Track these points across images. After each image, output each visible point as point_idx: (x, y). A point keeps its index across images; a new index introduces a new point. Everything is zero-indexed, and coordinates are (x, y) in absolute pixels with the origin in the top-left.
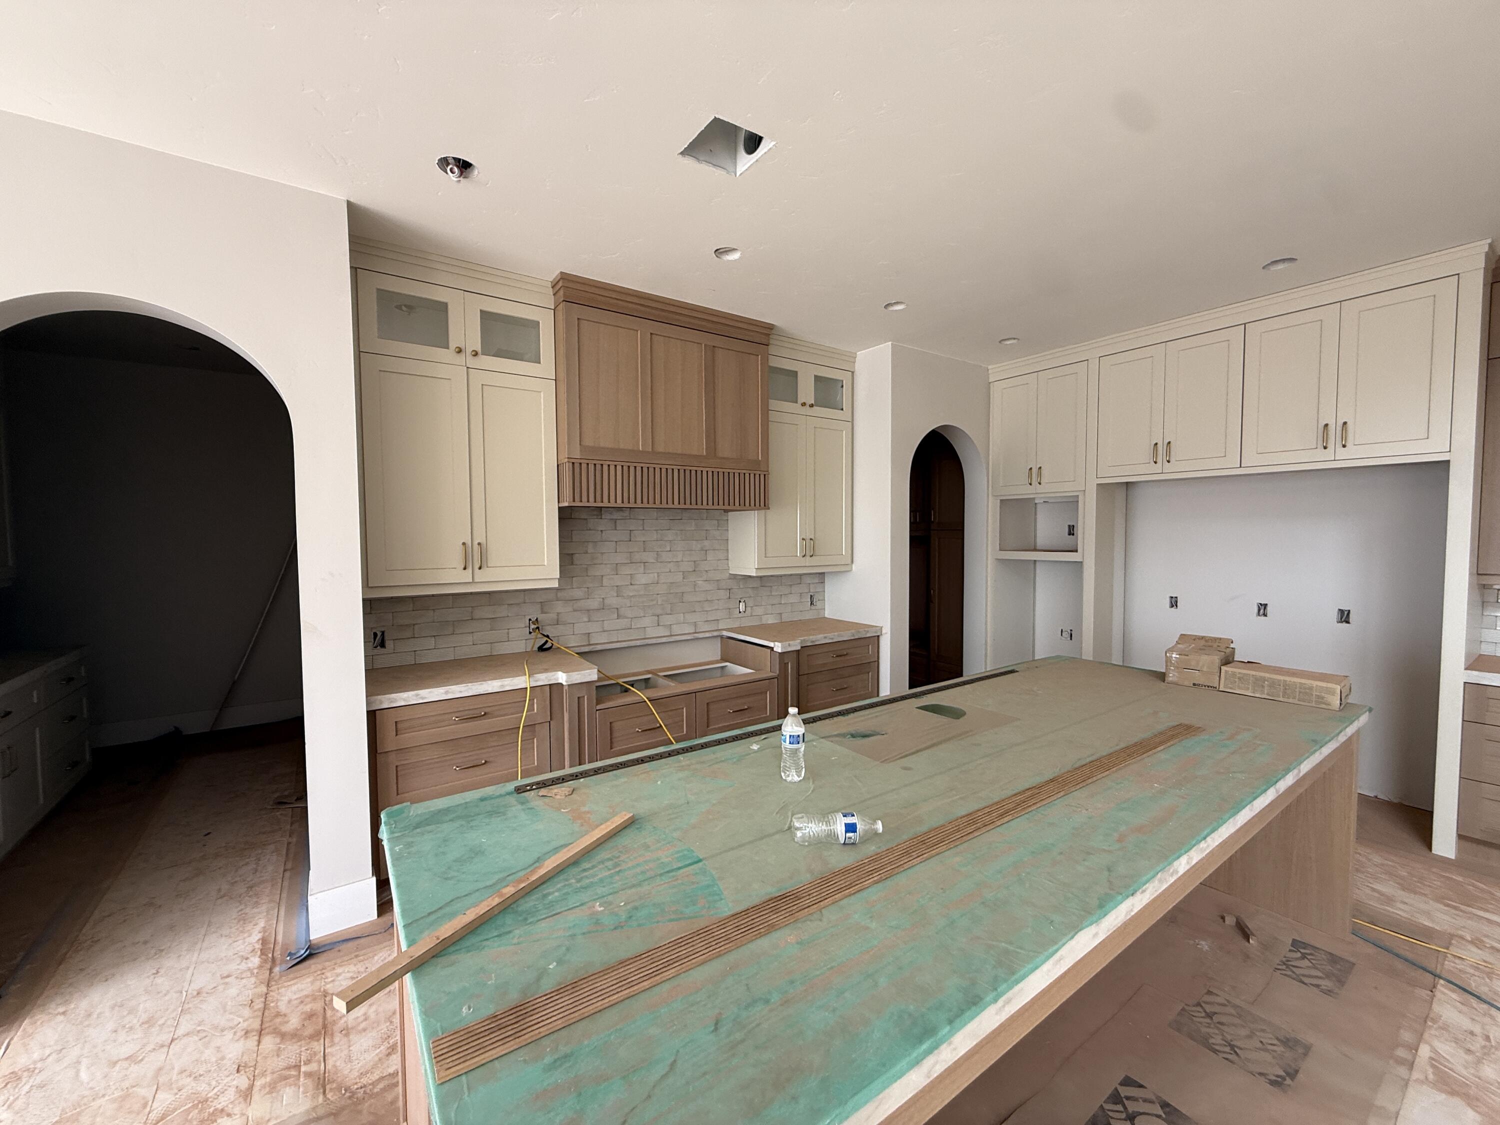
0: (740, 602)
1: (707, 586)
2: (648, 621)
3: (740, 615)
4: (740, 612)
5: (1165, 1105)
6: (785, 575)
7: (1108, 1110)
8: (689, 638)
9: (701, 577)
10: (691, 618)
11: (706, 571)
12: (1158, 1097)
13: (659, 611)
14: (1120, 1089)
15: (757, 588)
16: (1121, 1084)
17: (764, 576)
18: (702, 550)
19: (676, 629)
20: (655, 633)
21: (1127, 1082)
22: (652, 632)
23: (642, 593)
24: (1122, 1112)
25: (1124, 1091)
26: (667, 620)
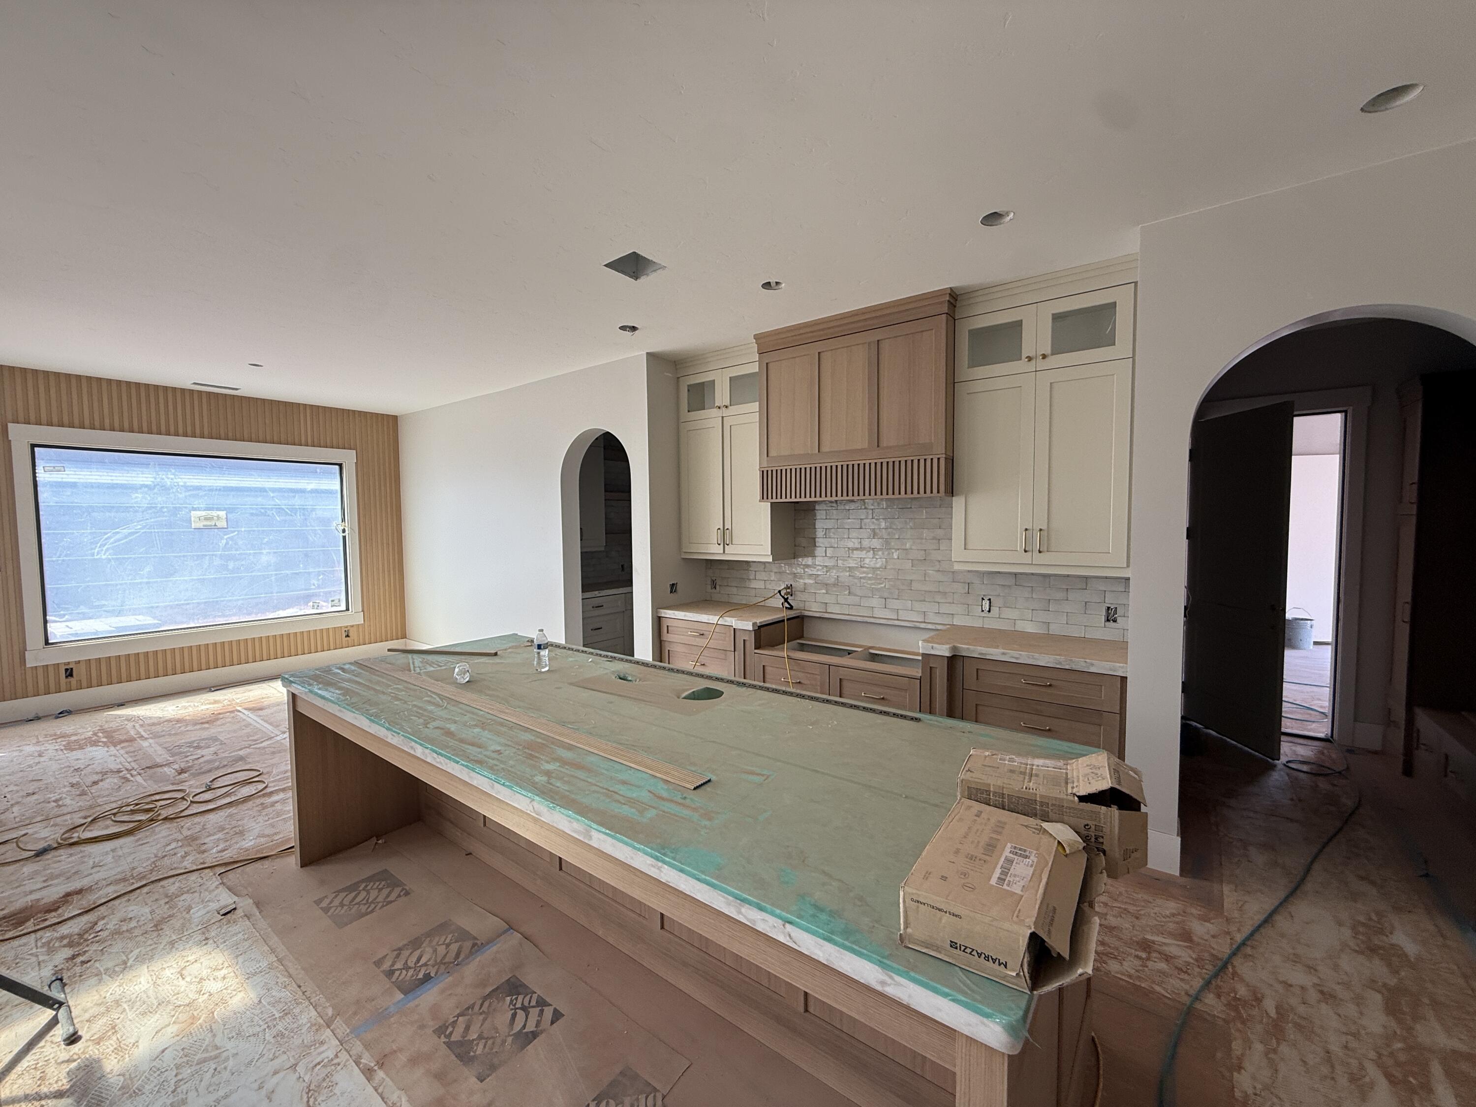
0: (983, 599)
1: (940, 577)
2: (875, 602)
3: (983, 614)
4: (983, 611)
5: (534, 1035)
6: (1055, 575)
7: (531, 997)
8: (909, 625)
9: (933, 566)
10: (923, 607)
11: (939, 561)
12: (542, 1032)
13: (886, 595)
14: (551, 1009)
15: (1009, 586)
16: (555, 1010)
17: (1021, 574)
18: (934, 538)
19: (903, 615)
20: (882, 614)
21: (557, 1016)
22: (879, 613)
23: (870, 575)
24: (529, 1003)
25: (548, 1012)
26: (894, 604)
